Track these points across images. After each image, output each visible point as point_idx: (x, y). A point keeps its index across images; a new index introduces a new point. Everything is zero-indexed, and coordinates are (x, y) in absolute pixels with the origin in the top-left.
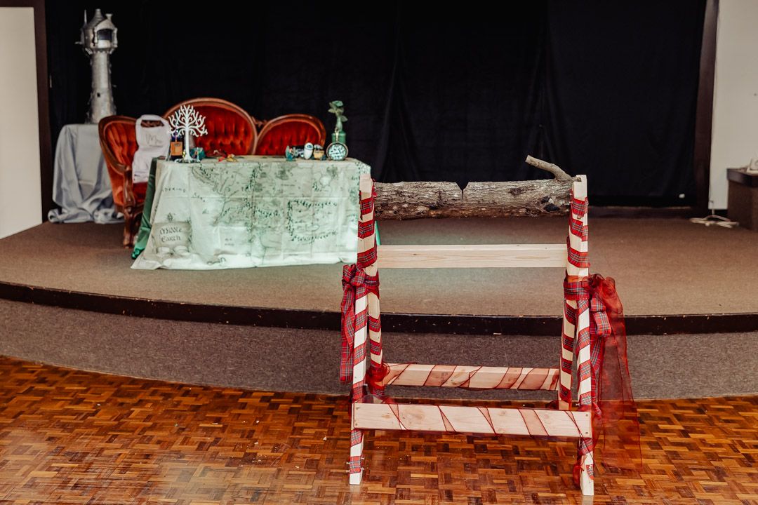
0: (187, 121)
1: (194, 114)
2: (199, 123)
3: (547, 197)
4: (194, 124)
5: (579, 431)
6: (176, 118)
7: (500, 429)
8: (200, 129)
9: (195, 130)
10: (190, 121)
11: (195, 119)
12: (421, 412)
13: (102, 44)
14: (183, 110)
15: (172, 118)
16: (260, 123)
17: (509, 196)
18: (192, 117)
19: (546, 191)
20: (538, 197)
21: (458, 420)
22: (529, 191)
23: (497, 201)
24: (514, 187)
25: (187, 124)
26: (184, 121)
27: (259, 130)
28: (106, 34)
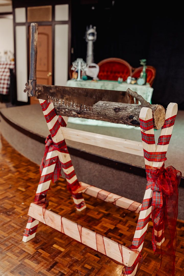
3: (132, 116)
5: (123, 261)
7: (85, 242)
12: (53, 217)
13: (90, 38)
16: (134, 69)
17: (113, 112)
19: (132, 112)
20: (127, 115)
21: (68, 229)
22: (124, 111)
23: (107, 114)
24: (117, 107)
25: (79, 66)
27: (133, 71)
28: (93, 34)
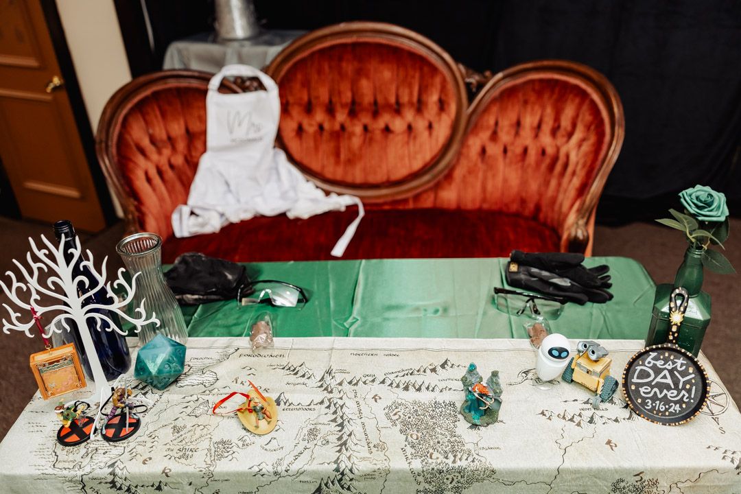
0: (70, 286)
1: (90, 264)
2: (121, 291)
4: (102, 297)
6: (21, 278)
8: (129, 309)
9: (113, 315)
10: (81, 288)
11: (102, 280)
14: (41, 254)
15: (9, 284)
18: (86, 272)
25: (74, 300)
26: (59, 289)
